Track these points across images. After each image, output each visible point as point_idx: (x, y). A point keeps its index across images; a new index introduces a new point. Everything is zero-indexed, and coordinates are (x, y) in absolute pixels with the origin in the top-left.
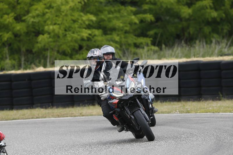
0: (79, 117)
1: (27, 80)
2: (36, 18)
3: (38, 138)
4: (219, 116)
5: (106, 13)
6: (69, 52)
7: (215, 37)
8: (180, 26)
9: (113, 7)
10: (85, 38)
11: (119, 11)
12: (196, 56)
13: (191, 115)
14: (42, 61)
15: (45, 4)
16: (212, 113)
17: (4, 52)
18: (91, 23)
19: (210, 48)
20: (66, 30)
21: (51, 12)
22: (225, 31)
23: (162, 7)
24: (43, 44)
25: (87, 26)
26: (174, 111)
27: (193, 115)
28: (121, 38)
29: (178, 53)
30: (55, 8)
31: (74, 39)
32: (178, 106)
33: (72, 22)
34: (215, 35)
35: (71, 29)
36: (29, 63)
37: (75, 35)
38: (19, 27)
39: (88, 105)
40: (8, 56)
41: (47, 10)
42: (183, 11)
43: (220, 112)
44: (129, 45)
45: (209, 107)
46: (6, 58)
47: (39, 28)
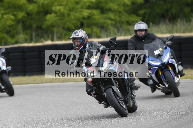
0: (80, 83)
1: (37, 51)
8: (165, 7)
10: (86, 17)
12: (178, 32)
14: (50, 36)
17: (18, 28)
18: (91, 5)
19: (189, 25)
20: (70, 10)
25: (87, 6)
29: (163, 30)
31: (77, 17)
33: (75, 3)
35: (74, 9)
36: (39, 37)
37: (78, 15)
38: (31, 7)
40: (21, 31)
44: (122, 23)
46: (20, 33)
47: (48, 8)
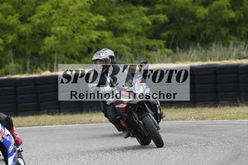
0: (88, 124)
1: (32, 84)
2: (42, 19)
3: (44, 147)
4: (237, 123)
5: (117, 13)
6: (77, 55)
7: (233, 40)
8: (196, 27)
9: (125, 7)
10: (95, 40)
11: (131, 12)
12: (212, 59)
13: (207, 122)
14: (49, 64)
15: (52, 4)
16: (229, 119)
17: (9, 55)
18: (101, 25)
19: (227, 50)
20: (74, 32)
21: (58, 12)
22: (243, 32)
23: (176, 6)
24: (49, 47)
25: (96, 27)
26: (189, 118)
27: (209, 122)
28: (132, 40)
29: (193, 56)
30: (62, 8)
31: (83, 41)
32: (193, 112)
33: (80, 23)
34: (233, 37)
35: (79, 30)
36: (35, 66)
37: (84, 37)
38: (24, 28)
39: (98, 112)
40: (12, 59)
41: (54, 11)
42: (198, 11)
43: (238, 119)
44: (141, 48)
45: (227, 114)
46: (11, 61)
47: (46, 29)
